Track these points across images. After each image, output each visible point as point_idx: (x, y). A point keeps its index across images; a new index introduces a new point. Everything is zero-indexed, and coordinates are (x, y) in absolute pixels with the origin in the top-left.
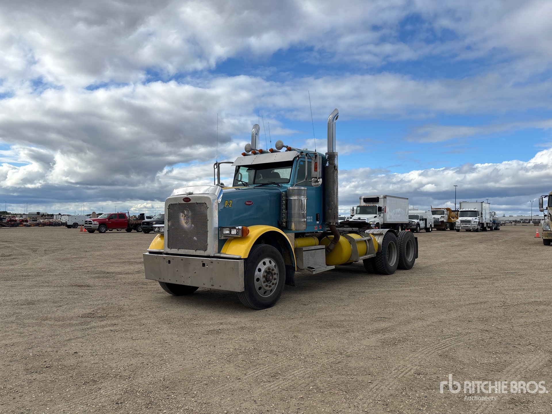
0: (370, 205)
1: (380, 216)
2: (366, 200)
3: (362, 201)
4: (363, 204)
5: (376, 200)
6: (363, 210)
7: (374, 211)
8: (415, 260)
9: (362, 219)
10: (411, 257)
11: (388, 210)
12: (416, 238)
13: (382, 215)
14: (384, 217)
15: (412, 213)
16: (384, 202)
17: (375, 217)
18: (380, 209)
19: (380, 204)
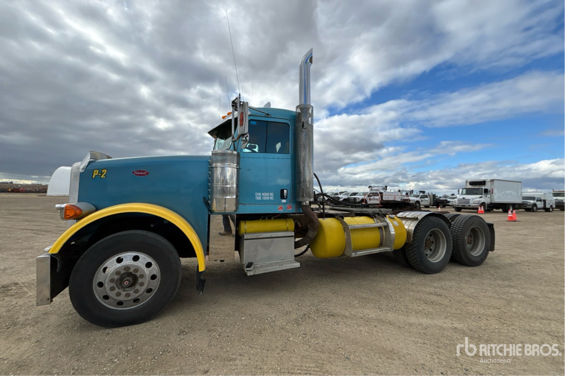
0: (475, 187)
1: (486, 196)
2: (472, 183)
3: (468, 184)
4: (469, 186)
5: (483, 183)
6: (469, 192)
7: (481, 192)
8: (487, 254)
9: (466, 198)
10: (481, 249)
11: (495, 191)
12: (491, 226)
13: (489, 196)
14: (491, 198)
15: (525, 194)
16: (491, 184)
17: (481, 197)
18: (486, 191)
19: (487, 186)
